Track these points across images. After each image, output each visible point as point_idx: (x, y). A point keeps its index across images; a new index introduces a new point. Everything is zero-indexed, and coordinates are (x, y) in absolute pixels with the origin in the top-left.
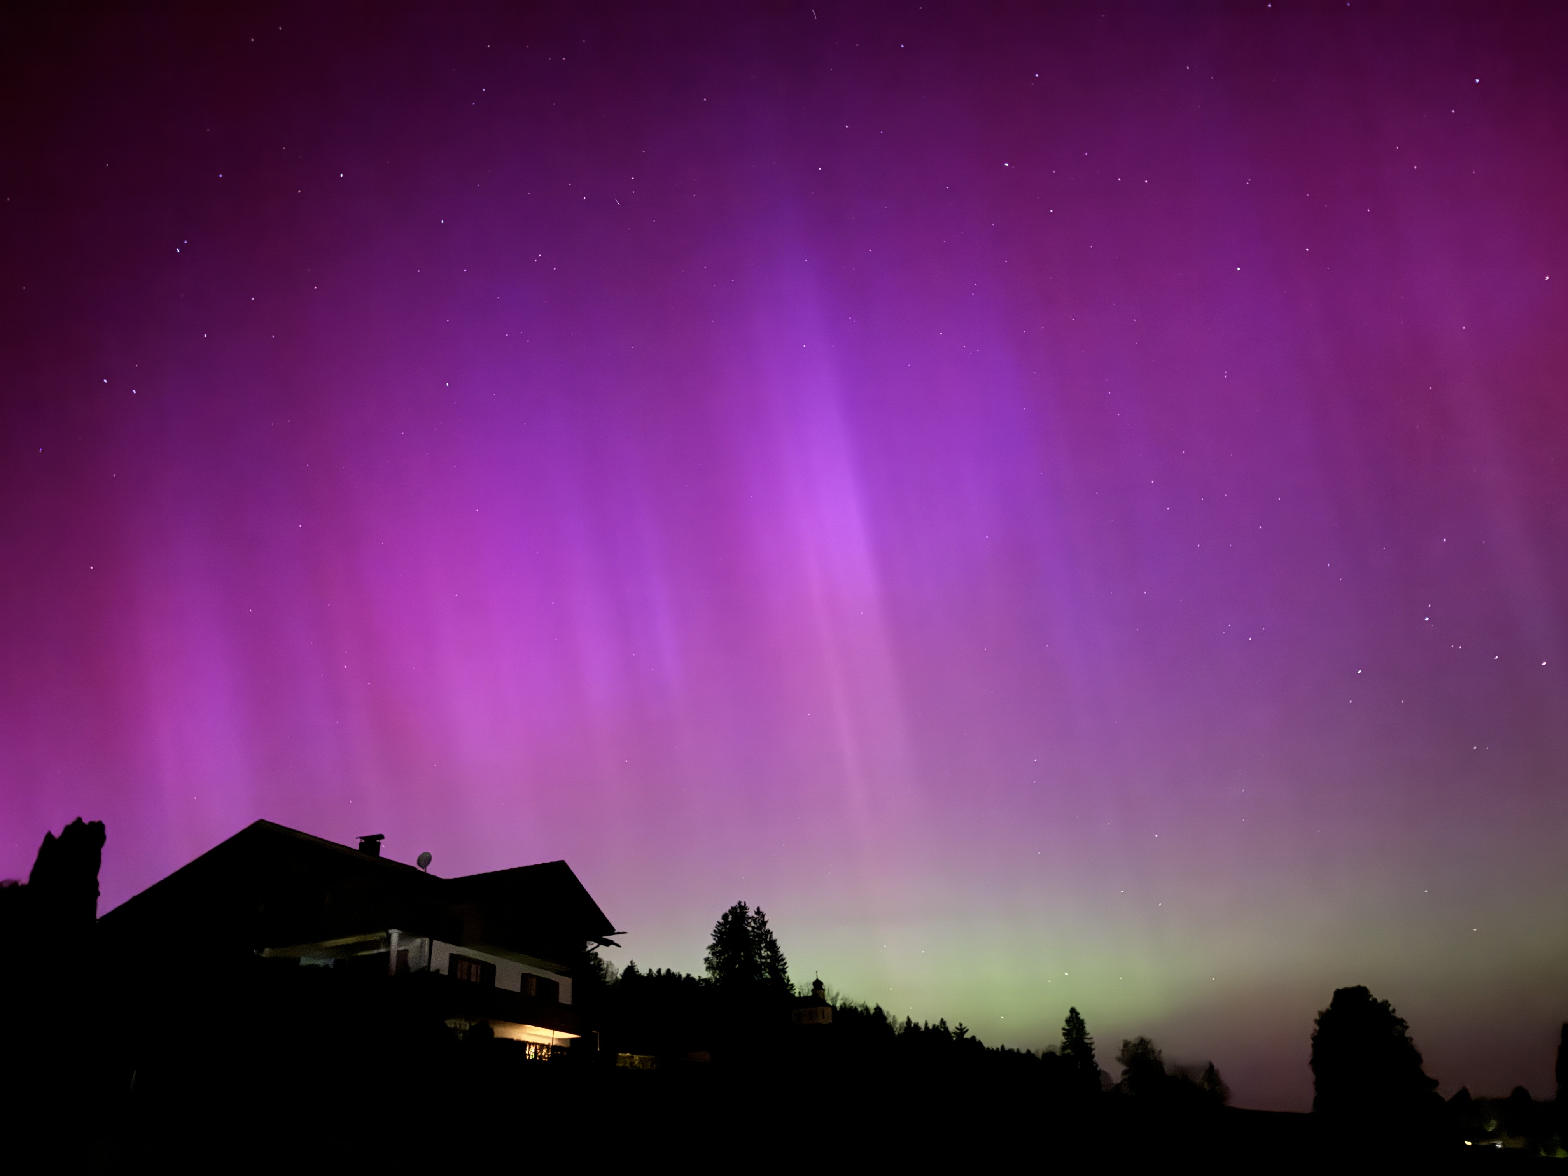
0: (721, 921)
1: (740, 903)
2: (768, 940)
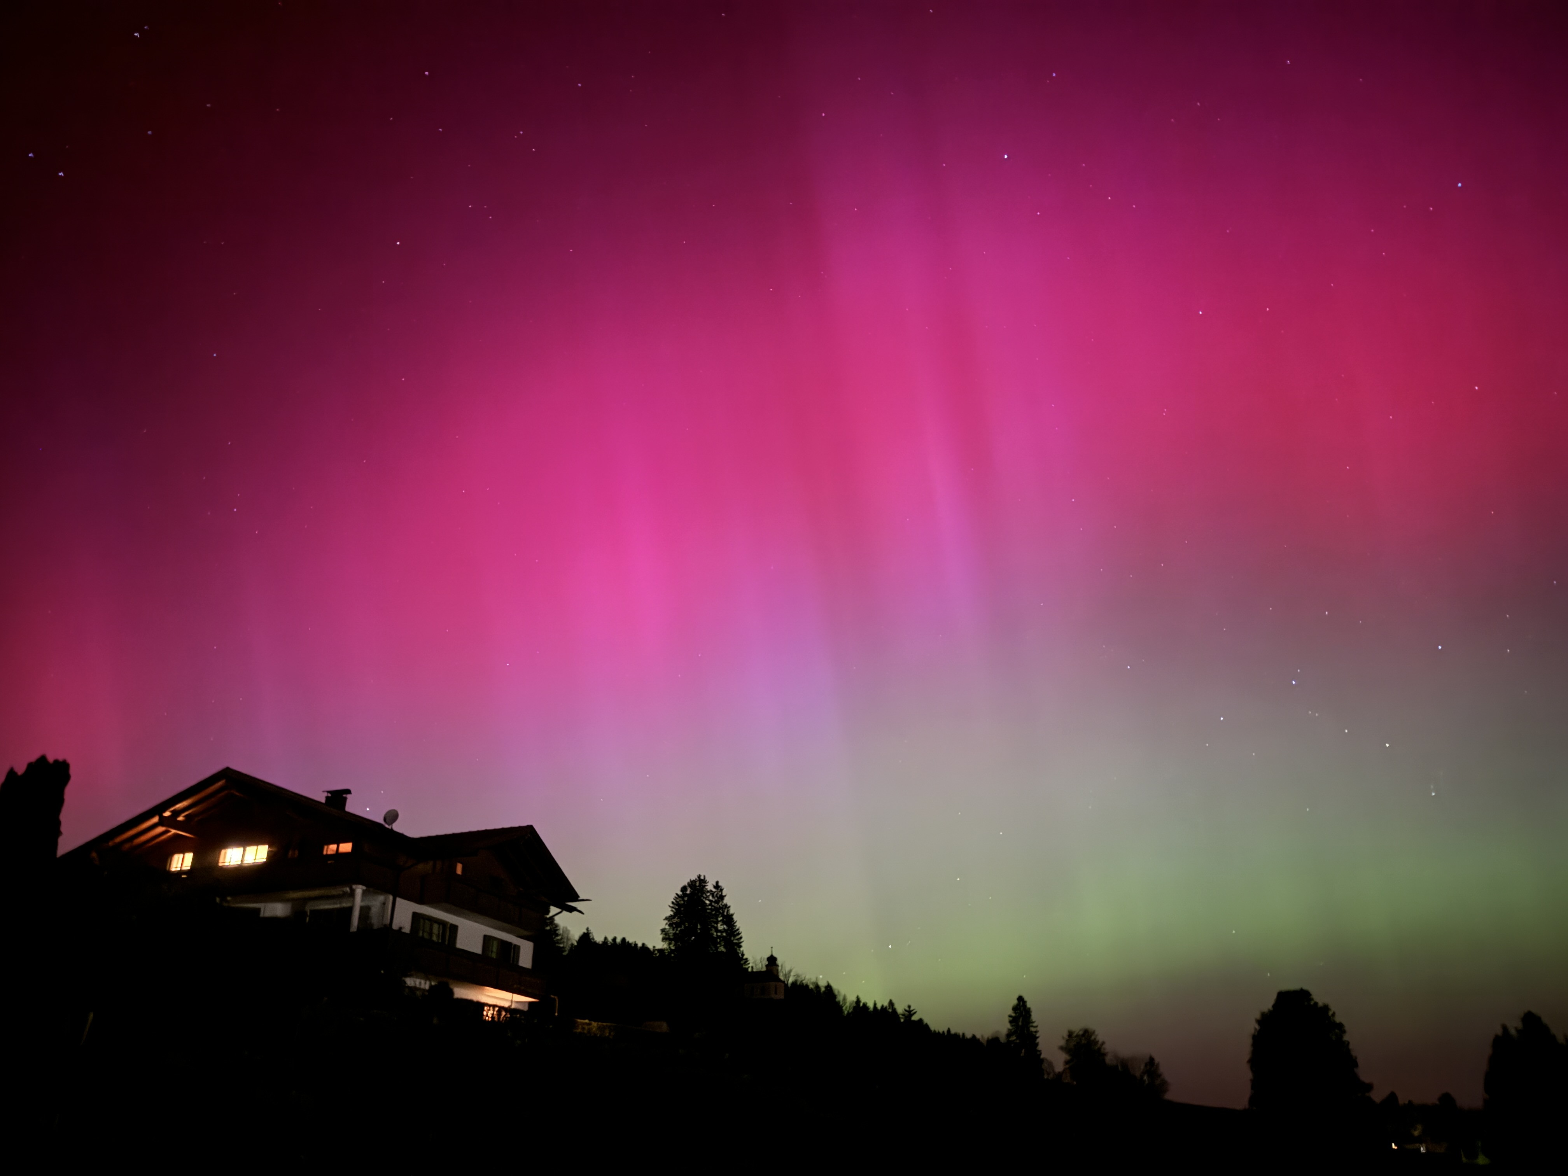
0: (680, 893)
1: (699, 877)
2: (725, 913)
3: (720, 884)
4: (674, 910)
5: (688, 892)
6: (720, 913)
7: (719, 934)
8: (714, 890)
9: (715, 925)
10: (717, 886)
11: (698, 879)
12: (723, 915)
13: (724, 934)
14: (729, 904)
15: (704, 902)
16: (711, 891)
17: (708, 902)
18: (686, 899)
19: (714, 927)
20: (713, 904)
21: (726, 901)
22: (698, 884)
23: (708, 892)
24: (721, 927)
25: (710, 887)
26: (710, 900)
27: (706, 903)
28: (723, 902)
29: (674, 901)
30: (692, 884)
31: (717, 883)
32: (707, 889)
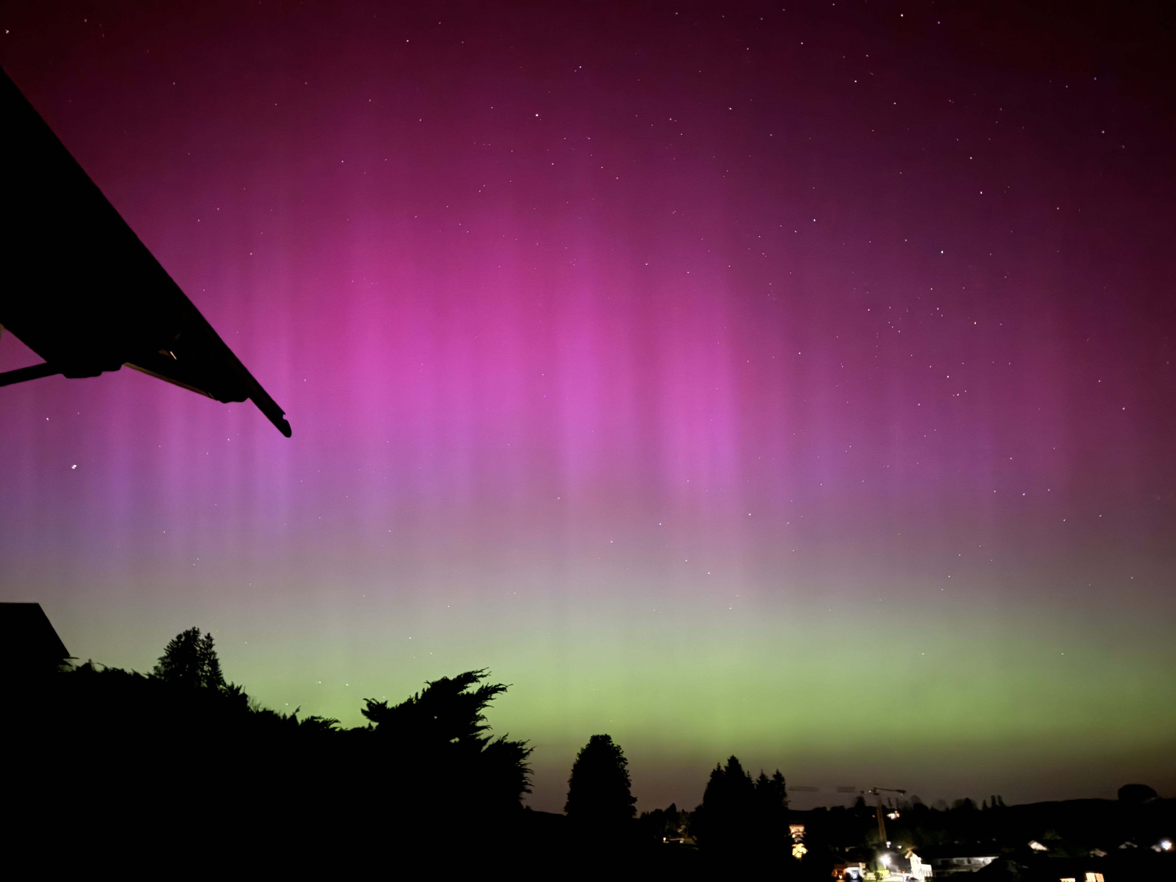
0: (175, 640)
1: (194, 628)
2: (212, 658)
3: (211, 635)
4: (168, 652)
5: (183, 640)
6: (208, 657)
7: (204, 674)
8: (205, 639)
9: (202, 667)
10: (208, 637)
11: (192, 630)
12: (209, 659)
13: (208, 674)
14: (216, 651)
15: (195, 648)
16: (203, 640)
17: (198, 648)
18: (180, 644)
19: (200, 668)
20: (203, 650)
21: (214, 649)
22: (192, 634)
23: (200, 640)
24: (206, 668)
25: (202, 637)
26: (200, 647)
27: (196, 650)
28: (211, 650)
29: (170, 646)
30: (187, 634)
31: (209, 634)
32: (199, 639)
